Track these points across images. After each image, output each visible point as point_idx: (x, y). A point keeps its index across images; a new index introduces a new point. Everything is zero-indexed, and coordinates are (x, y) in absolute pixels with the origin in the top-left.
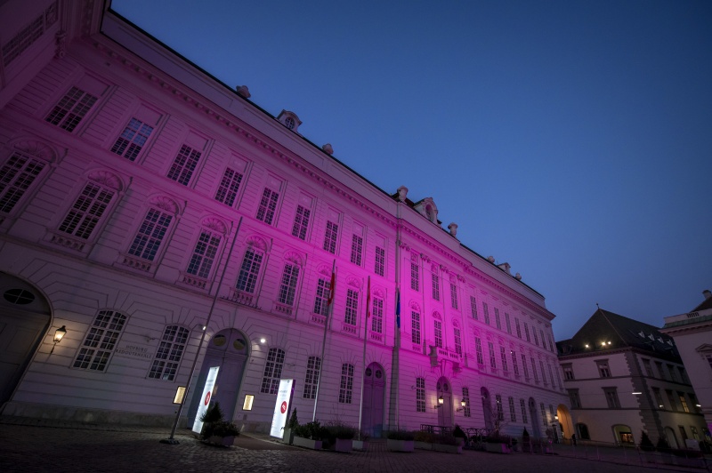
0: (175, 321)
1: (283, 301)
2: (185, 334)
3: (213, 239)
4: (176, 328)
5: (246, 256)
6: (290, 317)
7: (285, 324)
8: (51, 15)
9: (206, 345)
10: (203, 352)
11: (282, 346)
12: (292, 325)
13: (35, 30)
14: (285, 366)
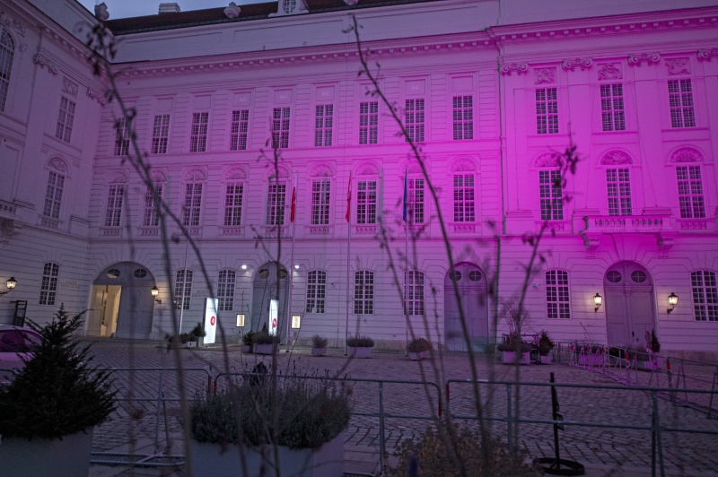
0: (223, 267)
1: (317, 223)
2: (232, 274)
3: (237, 188)
4: (225, 272)
5: (270, 191)
6: (327, 236)
7: (322, 245)
8: (70, 89)
9: (249, 280)
10: (251, 286)
11: (322, 267)
12: (328, 245)
13: (68, 106)
14: (328, 286)
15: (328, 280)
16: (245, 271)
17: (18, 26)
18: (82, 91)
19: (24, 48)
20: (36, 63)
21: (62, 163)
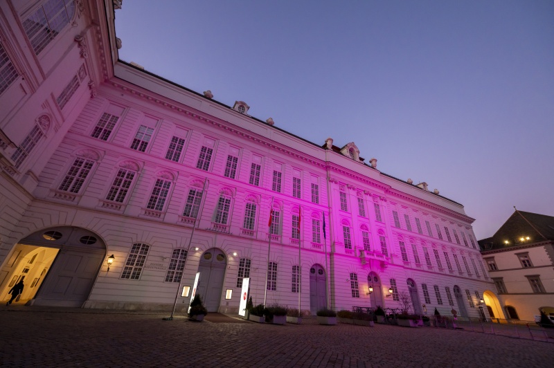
0: (178, 246)
1: (247, 227)
2: (185, 254)
3: (198, 193)
4: (179, 250)
5: (220, 201)
6: (253, 237)
7: (250, 242)
8: (82, 73)
9: (198, 259)
10: (198, 263)
11: (249, 256)
12: (254, 243)
13: (74, 84)
14: (252, 270)
15: (252, 266)
16: (196, 252)
17: (81, 9)
18: (87, 79)
19: (75, 25)
20: (75, 40)
21: (47, 123)
